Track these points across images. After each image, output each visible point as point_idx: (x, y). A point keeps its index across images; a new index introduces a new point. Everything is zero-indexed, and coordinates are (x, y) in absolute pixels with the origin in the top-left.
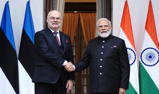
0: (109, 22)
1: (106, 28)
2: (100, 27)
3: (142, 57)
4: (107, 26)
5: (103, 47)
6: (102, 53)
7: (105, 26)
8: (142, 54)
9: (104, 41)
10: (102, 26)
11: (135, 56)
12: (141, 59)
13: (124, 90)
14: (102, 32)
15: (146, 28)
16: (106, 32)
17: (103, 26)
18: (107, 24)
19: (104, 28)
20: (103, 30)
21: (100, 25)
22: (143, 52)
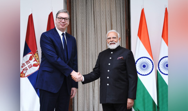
0: (117, 34)
1: (114, 40)
2: (108, 39)
3: (159, 66)
4: (115, 38)
5: (110, 58)
6: (109, 64)
7: (113, 38)
8: (159, 63)
9: (112, 53)
10: (110, 38)
11: (153, 65)
12: (159, 67)
13: (132, 100)
14: (110, 44)
15: (162, 36)
16: (115, 43)
17: (112, 38)
18: (115, 36)
19: (112, 40)
20: (111, 41)
21: (109, 37)
22: (160, 61)
